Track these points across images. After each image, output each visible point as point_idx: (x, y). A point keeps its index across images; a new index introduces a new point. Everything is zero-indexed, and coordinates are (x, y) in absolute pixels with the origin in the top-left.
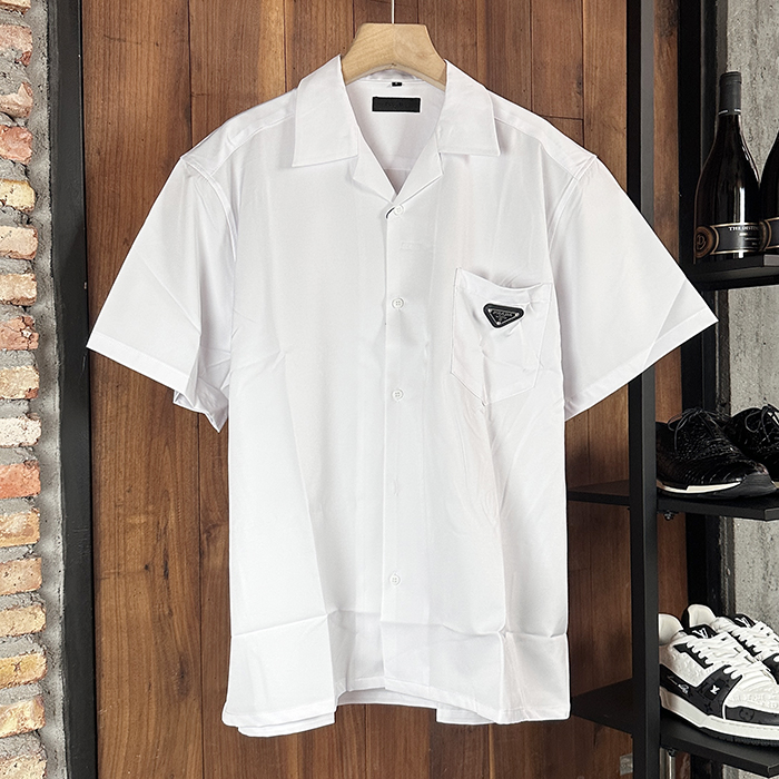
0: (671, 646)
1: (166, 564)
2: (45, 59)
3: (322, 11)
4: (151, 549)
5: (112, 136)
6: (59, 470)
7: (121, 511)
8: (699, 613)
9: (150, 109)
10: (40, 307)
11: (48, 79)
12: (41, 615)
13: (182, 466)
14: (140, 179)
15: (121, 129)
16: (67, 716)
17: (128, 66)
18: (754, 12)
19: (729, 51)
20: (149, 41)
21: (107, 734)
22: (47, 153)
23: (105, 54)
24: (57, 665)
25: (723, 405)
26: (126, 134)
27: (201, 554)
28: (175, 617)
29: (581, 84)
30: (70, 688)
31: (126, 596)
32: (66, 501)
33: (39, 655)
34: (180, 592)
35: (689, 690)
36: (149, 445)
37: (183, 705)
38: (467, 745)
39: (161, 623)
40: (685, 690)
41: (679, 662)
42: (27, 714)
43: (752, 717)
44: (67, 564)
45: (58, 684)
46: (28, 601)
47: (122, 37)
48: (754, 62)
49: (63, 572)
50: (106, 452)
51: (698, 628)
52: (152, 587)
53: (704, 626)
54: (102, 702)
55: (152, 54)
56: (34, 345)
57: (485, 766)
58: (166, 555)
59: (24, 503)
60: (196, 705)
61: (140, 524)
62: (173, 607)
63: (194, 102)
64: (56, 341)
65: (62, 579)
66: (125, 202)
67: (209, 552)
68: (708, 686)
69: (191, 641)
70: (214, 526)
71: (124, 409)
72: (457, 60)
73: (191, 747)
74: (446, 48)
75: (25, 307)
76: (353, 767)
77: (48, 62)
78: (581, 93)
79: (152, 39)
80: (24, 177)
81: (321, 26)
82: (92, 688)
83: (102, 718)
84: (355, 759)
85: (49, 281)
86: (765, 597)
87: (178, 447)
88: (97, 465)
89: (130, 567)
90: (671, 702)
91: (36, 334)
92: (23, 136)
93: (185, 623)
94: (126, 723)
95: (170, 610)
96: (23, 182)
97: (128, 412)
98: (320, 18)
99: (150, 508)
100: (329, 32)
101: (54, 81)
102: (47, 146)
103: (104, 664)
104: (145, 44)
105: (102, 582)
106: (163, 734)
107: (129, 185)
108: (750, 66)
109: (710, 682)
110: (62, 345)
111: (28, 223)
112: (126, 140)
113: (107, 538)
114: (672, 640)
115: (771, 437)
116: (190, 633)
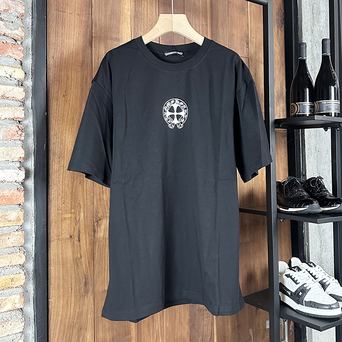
0: (284, 274)
1: (79, 235)
2: (31, 17)
3: (146, 7)
4: (73, 229)
5: (59, 51)
6: (33, 193)
7: (60, 212)
8: (295, 261)
9: (75, 41)
10: (26, 122)
11: (32, 25)
12: (23, 256)
13: (86, 193)
14: (70, 70)
15: (63, 49)
16: (35, 302)
17: (66, 23)
18: (312, 20)
19: (303, 35)
20: (75, 13)
21: (53, 310)
22: (31, 56)
23: (56, 17)
24: (31, 279)
25: (304, 176)
26: (65, 51)
27: (94, 231)
28: (83, 259)
29: (248, 44)
30: (36, 289)
31: (62, 249)
32: (36, 206)
33: (22, 275)
34: (85, 248)
35: (291, 293)
36: (72, 183)
37: (86, 298)
38: (205, 316)
39: (77, 261)
40: (289, 294)
41: (287, 281)
42: (17, 301)
43: (315, 305)
44: (36, 234)
45: (31, 287)
46: (18, 250)
47: (64, 11)
48: (312, 40)
49: (34, 238)
50: (54, 186)
51: (294, 267)
52: (73, 245)
53: (297, 267)
54: (51, 296)
55: (76, 18)
56: (23, 138)
57: (212, 325)
58: (79, 232)
59: (17, 207)
60: (92, 297)
61: (69, 218)
62: (82, 254)
63: (93, 40)
64: (33, 137)
65: (34, 241)
66: (64, 79)
67: (97, 231)
68: (298, 292)
69: (90, 269)
70: (100, 219)
71: (62, 167)
72: (200, 31)
73: (89, 315)
74: (195, 25)
75: (19, 122)
76: (158, 325)
77: (32, 18)
78: (248, 47)
79: (76, 12)
80: (20, 66)
81: (146, 12)
82: (46, 289)
83: (51, 303)
84: (159, 322)
85: (31, 111)
86: (321, 254)
87: (85, 185)
88: (50, 192)
89: (64, 236)
90: (284, 298)
91: (24, 133)
92: (19, 48)
93: (87, 262)
94: (61, 305)
95: (81, 256)
96: (19, 68)
97: (63, 169)
98: (145, 9)
99: (73, 211)
100: (149, 15)
101: (34, 26)
102: (31, 53)
103: (52, 279)
104: (73, 14)
105: (52, 243)
106: (77, 310)
107: (65, 72)
108: (311, 41)
109: (299, 290)
110: (35, 139)
111: (22, 85)
112: (65, 53)
113: (54, 223)
114: (284, 272)
115: (320, 189)
116: (89, 266)
